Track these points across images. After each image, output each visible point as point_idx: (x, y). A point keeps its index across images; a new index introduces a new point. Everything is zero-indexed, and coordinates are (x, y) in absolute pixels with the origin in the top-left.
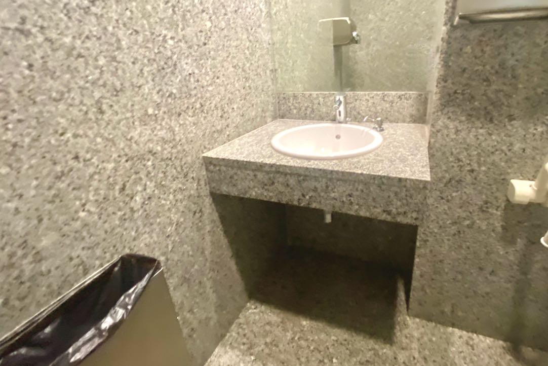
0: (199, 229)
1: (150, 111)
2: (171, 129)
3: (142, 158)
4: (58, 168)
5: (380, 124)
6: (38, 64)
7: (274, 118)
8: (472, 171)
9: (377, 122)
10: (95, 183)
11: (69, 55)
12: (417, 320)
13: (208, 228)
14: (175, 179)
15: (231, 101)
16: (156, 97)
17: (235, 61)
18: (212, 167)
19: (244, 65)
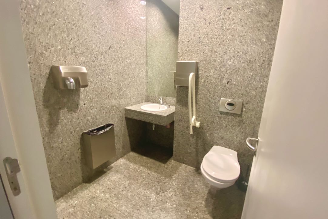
0: (121, 125)
1: (116, 98)
2: (119, 102)
3: (113, 106)
4: (102, 106)
5: (169, 106)
6: (102, 90)
7: (146, 101)
8: (184, 118)
9: (169, 105)
10: (106, 109)
11: (106, 88)
12: (175, 161)
13: (123, 125)
14: (118, 112)
15: (133, 97)
16: (118, 95)
17: (135, 88)
18: (126, 111)
19: (138, 88)
